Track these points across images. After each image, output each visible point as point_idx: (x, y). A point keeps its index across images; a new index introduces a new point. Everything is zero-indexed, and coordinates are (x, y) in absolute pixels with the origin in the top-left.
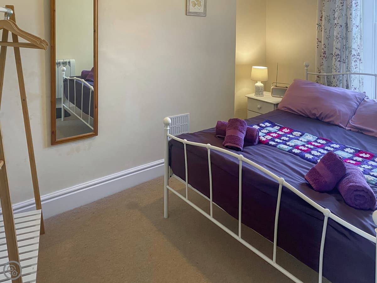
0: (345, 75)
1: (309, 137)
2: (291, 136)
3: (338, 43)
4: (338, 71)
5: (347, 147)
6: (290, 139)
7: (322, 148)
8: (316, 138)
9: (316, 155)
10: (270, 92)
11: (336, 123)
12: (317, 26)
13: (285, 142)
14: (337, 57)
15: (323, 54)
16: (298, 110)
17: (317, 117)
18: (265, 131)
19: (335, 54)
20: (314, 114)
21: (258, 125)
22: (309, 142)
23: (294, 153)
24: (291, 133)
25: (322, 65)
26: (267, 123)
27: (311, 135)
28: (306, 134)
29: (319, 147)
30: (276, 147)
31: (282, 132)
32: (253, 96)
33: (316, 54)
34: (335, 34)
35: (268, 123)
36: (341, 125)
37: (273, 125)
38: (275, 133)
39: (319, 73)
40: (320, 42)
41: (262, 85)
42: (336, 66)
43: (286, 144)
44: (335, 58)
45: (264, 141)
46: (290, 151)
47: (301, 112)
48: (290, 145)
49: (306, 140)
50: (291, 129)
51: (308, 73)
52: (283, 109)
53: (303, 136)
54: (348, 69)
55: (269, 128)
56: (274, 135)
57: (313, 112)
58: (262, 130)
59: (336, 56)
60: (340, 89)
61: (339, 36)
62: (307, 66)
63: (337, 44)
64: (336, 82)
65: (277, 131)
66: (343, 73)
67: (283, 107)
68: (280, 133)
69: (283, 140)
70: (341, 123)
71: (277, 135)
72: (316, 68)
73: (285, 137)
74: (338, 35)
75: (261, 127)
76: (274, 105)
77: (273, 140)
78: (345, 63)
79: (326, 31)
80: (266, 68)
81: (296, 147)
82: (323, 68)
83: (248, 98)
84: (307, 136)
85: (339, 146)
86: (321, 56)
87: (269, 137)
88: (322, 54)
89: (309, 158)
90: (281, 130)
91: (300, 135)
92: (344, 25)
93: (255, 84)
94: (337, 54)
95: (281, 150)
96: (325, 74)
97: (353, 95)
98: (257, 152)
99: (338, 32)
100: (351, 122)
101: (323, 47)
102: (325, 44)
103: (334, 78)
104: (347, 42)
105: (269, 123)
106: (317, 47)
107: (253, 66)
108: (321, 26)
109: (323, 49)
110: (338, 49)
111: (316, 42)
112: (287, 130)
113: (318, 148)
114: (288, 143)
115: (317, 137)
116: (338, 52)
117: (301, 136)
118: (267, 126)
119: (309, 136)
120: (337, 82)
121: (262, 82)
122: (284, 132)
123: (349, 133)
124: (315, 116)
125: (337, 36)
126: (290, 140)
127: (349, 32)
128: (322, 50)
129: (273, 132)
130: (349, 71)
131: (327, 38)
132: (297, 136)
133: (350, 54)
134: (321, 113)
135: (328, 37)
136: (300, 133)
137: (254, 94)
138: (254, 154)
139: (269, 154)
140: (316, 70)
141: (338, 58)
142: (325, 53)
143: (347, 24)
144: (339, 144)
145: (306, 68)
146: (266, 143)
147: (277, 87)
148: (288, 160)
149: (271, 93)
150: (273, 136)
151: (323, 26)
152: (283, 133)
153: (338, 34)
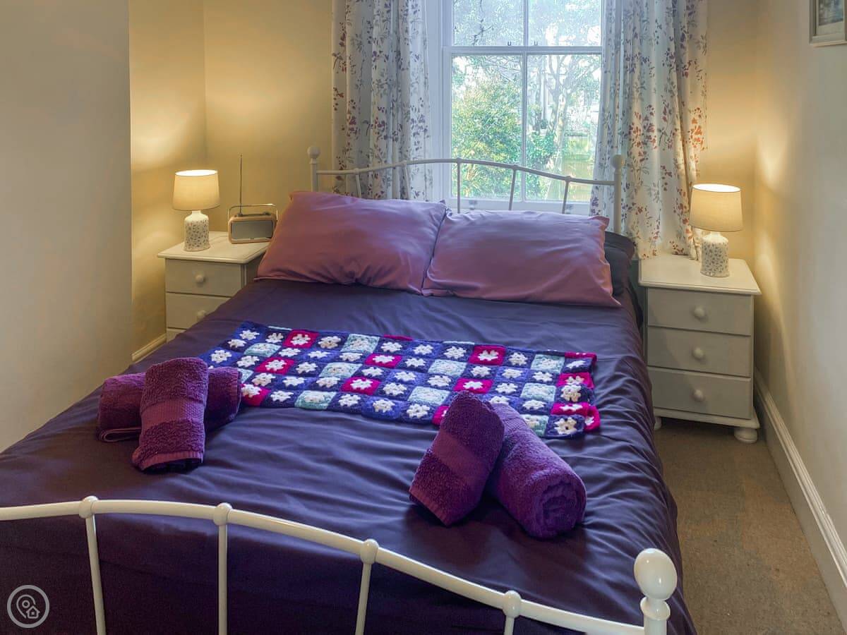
0: (398, 168)
1: (362, 342)
2: (319, 354)
3: (381, 96)
4: (384, 160)
5: (449, 346)
6: (321, 363)
7: (400, 368)
8: (376, 341)
9: (398, 396)
10: (227, 231)
11: (401, 285)
12: (333, 58)
13: (310, 379)
14: (382, 128)
15: (350, 124)
16: (312, 272)
17: (357, 280)
18: (248, 361)
19: (376, 123)
20: (352, 275)
21: (226, 347)
22: (367, 360)
23: (347, 410)
24: (313, 345)
25: (348, 150)
26: (246, 330)
27: (364, 336)
28: (351, 335)
29: (393, 368)
30: (292, 406)
31: (293, 347)
32: (179, 251)
33: (333, 125)
34: (375, 75)
35: (248, 332)
36: (411, 287)
37: (264, 335)
38: (276, 357)
39: (341, 169)
40: (341, 95)
41: (205, 217)
42: (380, 150)
43: (314, 387)
44: (377, 131)
45: (255, 397)
46: (334, 407)
47: (319, 274)
48: (328, 386)
49: (357, 356)
50: (311, 334)
51: (320, 172)
52: (272, 276)
53: (346, 343)
54: (403, 153)
55: (256, 345)
56: (277, 365)
57: (348, 269)
58: (240, 359)
59: (380, 126)
60: (397, 203)
61: (383, 81)
62: (315, 156)
63: (378, 100)
64: (381, 187)
65: (280, 350)
66: (394, 165)
67: (273, 271)
68: (289, 352)
69: (304, 374)
70: (410, 283)
71: (282, 363)
72: (333, 158)
73: (306, 364)
74: (381, 78)
75: (233, 349)
76: (242, 265)
77: (277, 385)
78: (397, 140)
79: (354, 70)
80: (214, 172)
81: (344, 386)
82: (351, 155)
83: (166, 259)
84: (356, 340)
85: (432, 348)
86: (343, 129)
87: (265, 378)
88: (348, 124)
89: (384, 411)
90: (286, 343)
91: (338, 343)
92: (392, 55)
93: (185, 217)
94: (380, 121)
95: (310, 411)
96: (357, 170)
97: (425, 212)
98: (250, 451)
99: (382, 71)
100: (431, 276)
101: (348, 107)
102: (352, 101)
103: (376, 176)
104: (399, 94)
105: (252, 331)
106: (336, 109)
107: (178, 171)
108: (342, 59)
109: (349, 113)
110: (383, 111)
111: (333, 97)
112: (303, 336)
113: (392, 370)
114: (321, 382)
115: (377, 339)
116: (383, 117)
117: (341, 344)
118: (249, 343)
119: (359, 340)
120: (383, 186)
121: (204, 212)
122: (298, 346)
123: (434, 303)
124: (352, 278)
125: (380, 81)
126: (322, 369)
127: (403, 69)
128: (348, 116)
129: (269, 355)
130: (406, 156)
131: (357, 86)
132: (330, 347)
133: (406, 119)
134: (368, 268)
135: (359, 83)
136: (335, 338)
137: (183, 244)
138: (243, 460)
139: (286, 441)
140: (334, 161)
141: (383, 131)
142: (353, 122)
143: (399, 53)
144: (431, 343)
145: (312, 161)
146: (263, 401)
147: (242, 216)
148: (339, 439)
149: (227, 234)
150: (275, 370)
151: (348, 58)
152: (297, 350)
153: (382, 75)
